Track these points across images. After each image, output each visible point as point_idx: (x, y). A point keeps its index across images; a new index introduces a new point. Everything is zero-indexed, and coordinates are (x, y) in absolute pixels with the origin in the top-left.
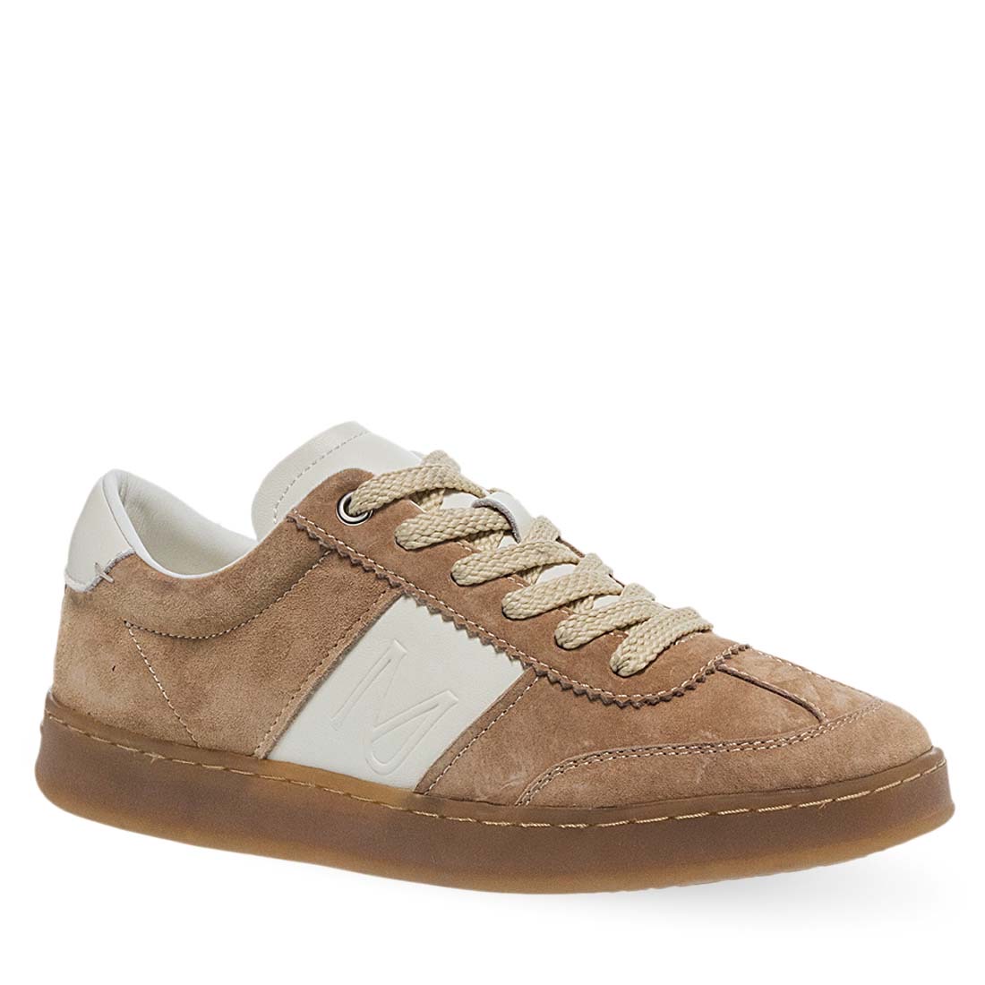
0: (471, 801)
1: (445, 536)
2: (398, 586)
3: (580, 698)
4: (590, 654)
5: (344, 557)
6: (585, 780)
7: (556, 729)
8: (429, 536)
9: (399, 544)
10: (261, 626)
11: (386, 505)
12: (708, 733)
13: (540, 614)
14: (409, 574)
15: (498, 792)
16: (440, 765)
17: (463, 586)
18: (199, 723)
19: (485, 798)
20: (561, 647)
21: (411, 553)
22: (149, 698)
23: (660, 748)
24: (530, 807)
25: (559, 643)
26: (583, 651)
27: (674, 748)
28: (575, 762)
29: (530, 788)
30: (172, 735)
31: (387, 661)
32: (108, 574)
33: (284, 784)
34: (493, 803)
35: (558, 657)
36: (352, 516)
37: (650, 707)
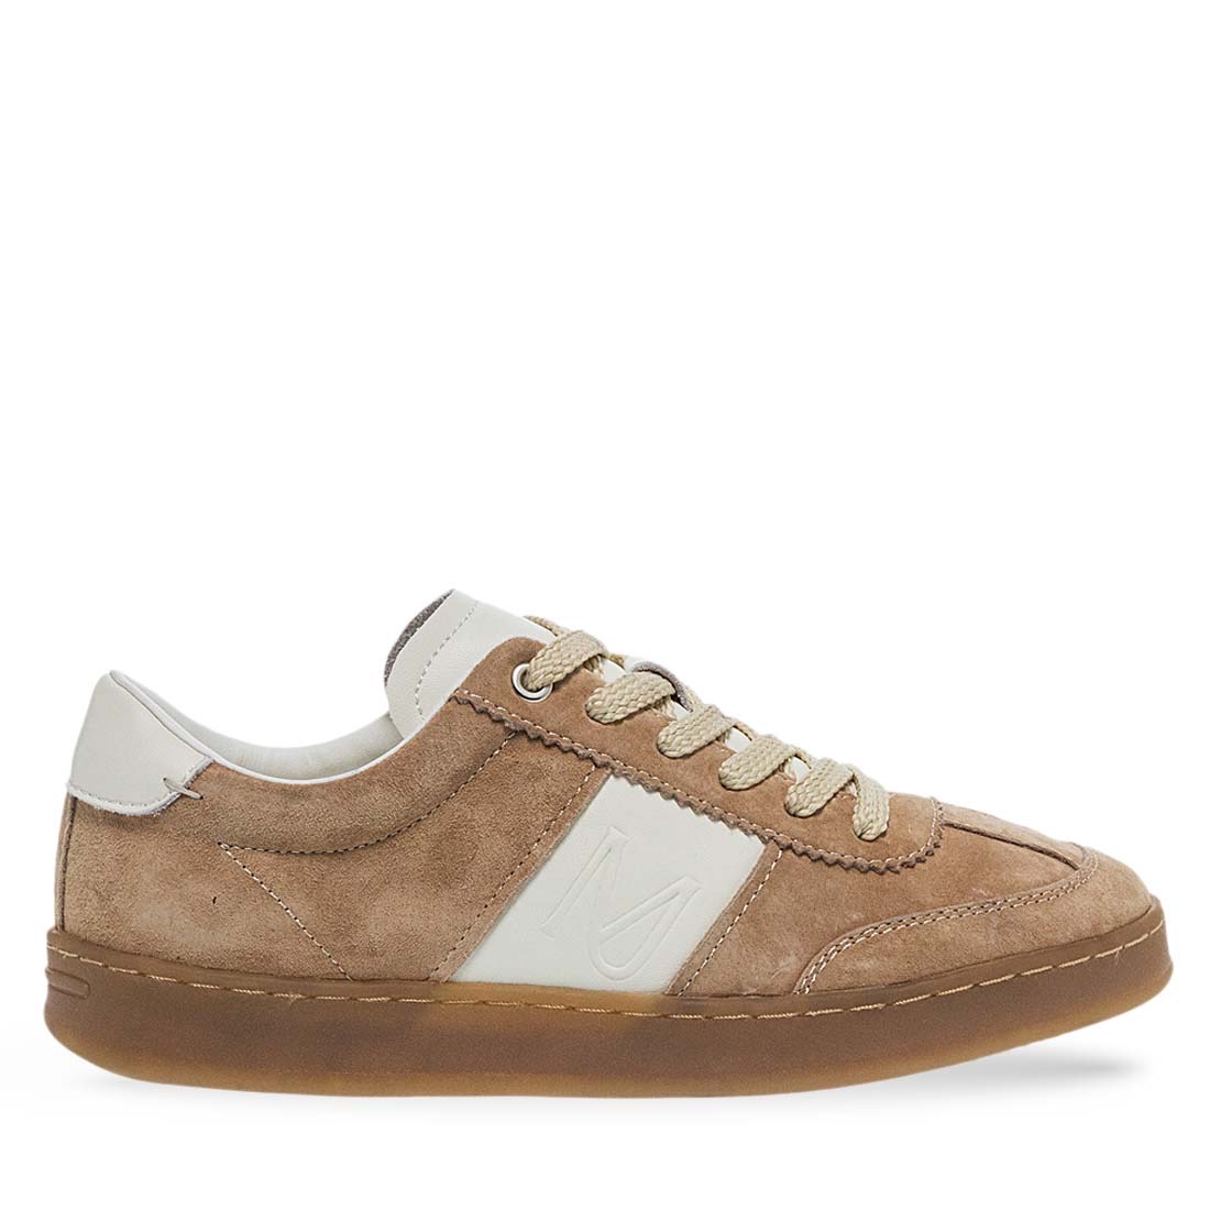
0: (738, 995)
1: (641, 705)
2: (606, 765)
3: (832, 869)
4: (830, 820)
5: (534, 739)
6: (871, 956)
7: (815, 904)
8: (627, 706)
9: (592, 718)
10: (433, 827)
11: (568, 676)
12: (981, 891)
13: (762, 782)
14: (615, 750)
15: (769, 982)
16: (697, 960)
17: (674, 758)
18: (351, 950)
19: (754, 991)
20: (794, 815)
21: (609, 727)
22: (275, 928)
23: (941, 912)
24: (811, 994)
25: (792, 811)
26: (820, 817)
27: (956, 910)
28: (851, 938)
29: (808, 972)
30: (310, 967)
31: (606, 851)
32: (188, 789)
33: (478, 1007)
34: (765, 996)
35: (797, 827)
36: (531, 691)
37: (909, 869)
